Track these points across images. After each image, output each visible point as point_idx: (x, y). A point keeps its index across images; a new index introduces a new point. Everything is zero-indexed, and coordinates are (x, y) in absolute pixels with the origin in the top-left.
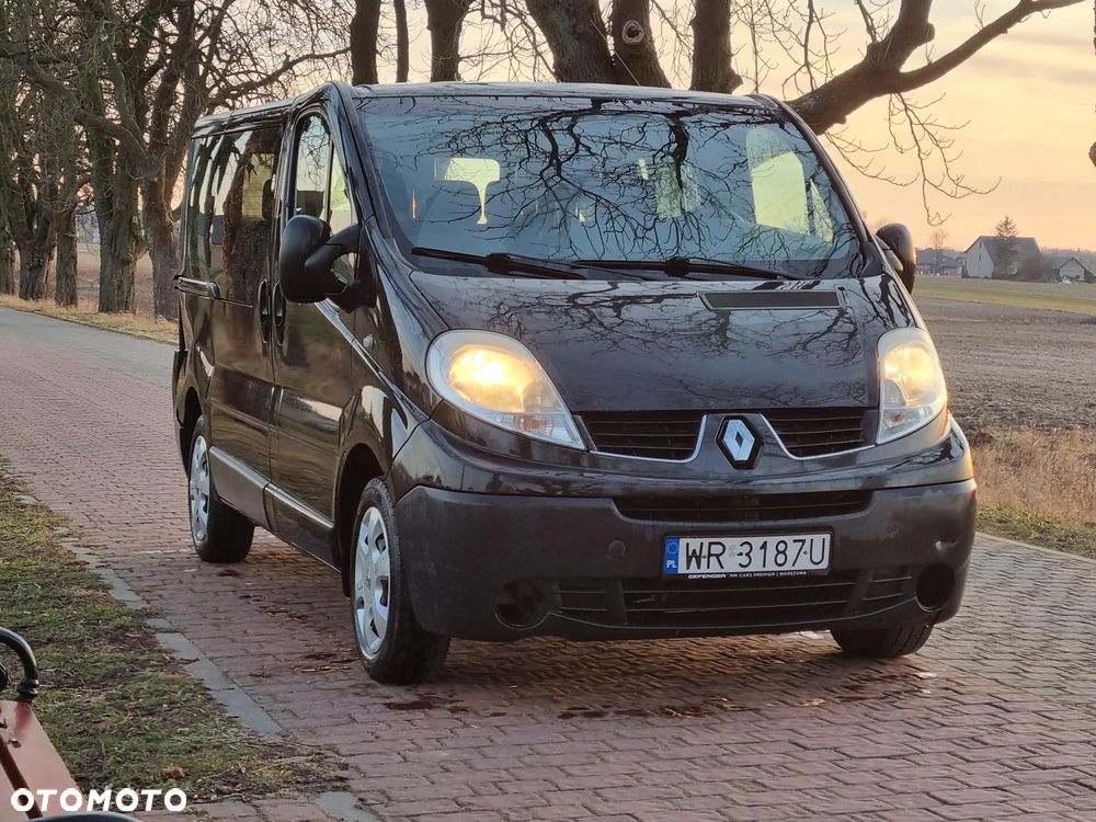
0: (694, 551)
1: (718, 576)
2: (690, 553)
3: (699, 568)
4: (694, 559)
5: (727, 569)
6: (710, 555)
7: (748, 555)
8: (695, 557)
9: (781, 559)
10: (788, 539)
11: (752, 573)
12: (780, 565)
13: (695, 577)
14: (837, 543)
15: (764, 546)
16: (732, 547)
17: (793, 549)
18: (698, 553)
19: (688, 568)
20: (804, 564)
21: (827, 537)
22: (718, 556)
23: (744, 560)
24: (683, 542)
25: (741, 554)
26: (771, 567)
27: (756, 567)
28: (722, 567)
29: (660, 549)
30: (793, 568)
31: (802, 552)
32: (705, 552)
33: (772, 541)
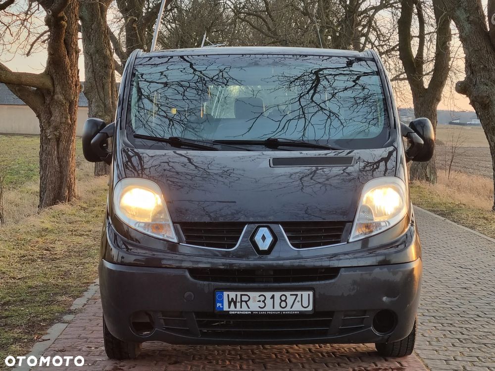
0: (232, 299)
1: (247, 313)
2: (230, 300)
3: (236, 307)
4: (232, 303)
5: (251, 309)
6: (242, 301)
7: (263, 301)
8: (232, 302)
9: (283, 304)
10: (288, 294)
11: (267, 312)
12: (283, 308)
13: (233, 313)
14: (317, 296)
15: (273, 297)
16: (254, 298)
17: (290, 300)
18: (235, 300)
19: (229, 308)
20: (298, 308)
21: (311, 293)
22: (246, 302)
23: (262, 305)
24: (225, 294)
25: (260, 301)
26: (278, 308)
27: (269, 308)
28: (249, 308)
29: (213, 297)
30: (291, 310)
31: (296, 301)
32: (239, 299)
33: (278, 295)
